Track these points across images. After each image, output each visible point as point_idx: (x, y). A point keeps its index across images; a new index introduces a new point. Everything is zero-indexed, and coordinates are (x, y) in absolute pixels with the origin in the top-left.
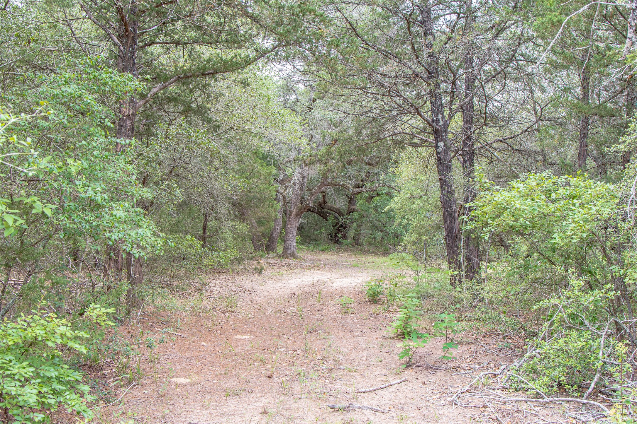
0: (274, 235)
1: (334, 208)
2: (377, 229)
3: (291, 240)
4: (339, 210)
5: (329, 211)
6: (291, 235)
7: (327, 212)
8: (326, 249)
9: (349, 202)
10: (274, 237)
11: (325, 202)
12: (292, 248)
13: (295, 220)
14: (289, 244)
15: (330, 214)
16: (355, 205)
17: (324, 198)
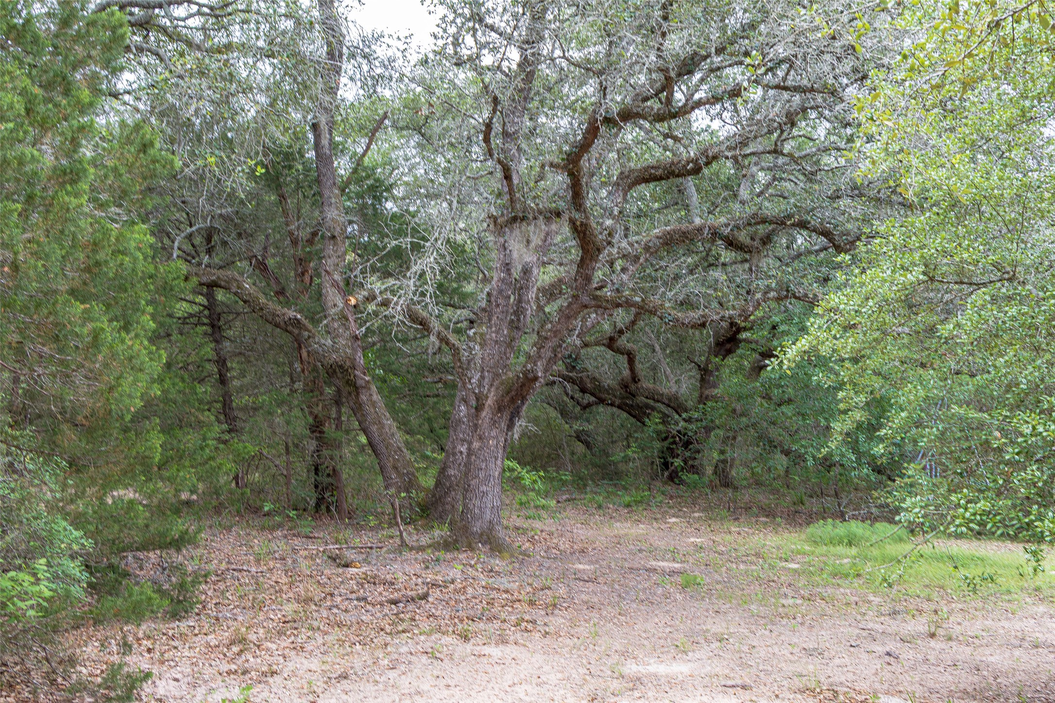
0: (451, 472)
1: (662, 395)
2: (772, 445)
3: (484, 488)
4: (677, 399)
5: (651, 402)
6: (482, 475)
7: (647, 406)
8: (638, 503)
9: (702, 380)
10: (449, 477)
11: (635, 379)
12: (488, 516)
13: (494, 423)
14: (477, 503)
15: (653, 409)
16: (715, 386)
17: (632, 369)
